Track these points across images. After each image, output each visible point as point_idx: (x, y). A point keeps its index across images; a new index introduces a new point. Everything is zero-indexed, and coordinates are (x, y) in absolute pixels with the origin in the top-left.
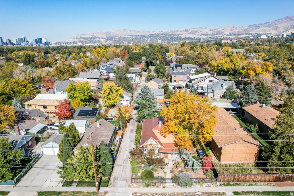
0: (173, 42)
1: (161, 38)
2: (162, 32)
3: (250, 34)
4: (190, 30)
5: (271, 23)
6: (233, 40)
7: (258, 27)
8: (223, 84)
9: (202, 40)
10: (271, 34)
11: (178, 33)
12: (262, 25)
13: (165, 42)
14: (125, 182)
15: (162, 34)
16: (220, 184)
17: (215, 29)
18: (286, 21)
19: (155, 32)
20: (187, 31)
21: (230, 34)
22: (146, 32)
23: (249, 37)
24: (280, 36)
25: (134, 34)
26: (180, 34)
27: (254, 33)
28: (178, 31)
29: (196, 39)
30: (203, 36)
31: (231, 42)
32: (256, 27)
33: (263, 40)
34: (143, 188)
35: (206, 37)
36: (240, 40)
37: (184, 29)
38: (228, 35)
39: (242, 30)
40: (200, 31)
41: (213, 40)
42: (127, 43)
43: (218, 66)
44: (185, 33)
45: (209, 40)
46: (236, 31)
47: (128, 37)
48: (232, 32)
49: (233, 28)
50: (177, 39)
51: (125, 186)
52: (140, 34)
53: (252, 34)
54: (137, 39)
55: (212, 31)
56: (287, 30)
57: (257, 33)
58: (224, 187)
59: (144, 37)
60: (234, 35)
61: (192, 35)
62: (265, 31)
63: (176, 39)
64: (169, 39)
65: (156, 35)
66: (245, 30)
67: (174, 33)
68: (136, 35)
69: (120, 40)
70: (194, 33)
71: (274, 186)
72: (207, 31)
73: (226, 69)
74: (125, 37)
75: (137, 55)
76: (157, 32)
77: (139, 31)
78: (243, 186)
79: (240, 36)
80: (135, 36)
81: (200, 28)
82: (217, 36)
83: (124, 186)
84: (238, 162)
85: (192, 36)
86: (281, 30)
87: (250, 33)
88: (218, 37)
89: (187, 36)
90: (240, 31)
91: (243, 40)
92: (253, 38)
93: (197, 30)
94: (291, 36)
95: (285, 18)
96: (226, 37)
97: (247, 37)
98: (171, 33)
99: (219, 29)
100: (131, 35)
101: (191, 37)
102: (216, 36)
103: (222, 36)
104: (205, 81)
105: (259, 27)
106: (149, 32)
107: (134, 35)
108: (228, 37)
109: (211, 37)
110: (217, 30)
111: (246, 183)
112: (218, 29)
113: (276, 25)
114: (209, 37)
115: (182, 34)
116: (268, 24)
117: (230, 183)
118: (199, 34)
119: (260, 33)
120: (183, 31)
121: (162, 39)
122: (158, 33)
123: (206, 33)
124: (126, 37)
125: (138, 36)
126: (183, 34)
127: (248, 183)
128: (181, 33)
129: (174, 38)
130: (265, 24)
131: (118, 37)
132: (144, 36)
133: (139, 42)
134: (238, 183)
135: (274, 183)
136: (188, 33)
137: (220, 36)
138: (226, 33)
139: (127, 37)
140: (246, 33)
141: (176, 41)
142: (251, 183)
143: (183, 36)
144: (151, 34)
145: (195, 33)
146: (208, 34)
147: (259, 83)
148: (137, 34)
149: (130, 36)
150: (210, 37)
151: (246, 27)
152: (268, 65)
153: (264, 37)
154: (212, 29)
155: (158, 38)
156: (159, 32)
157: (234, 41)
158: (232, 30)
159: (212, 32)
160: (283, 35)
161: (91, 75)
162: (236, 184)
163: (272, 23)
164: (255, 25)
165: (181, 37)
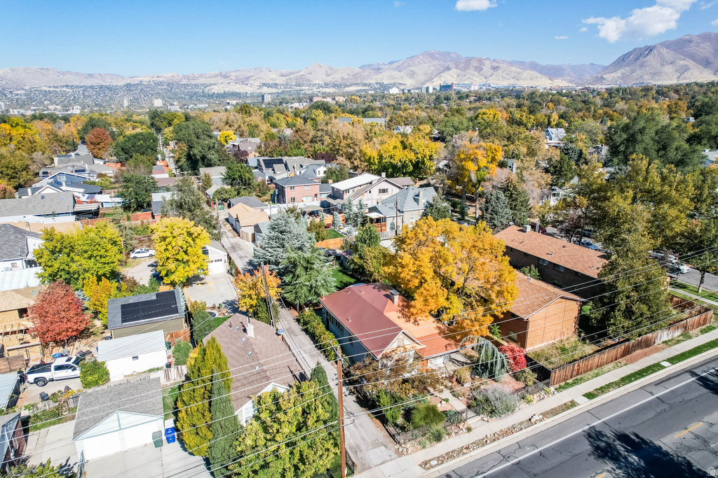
0: (196, 105)
1: (158, 93)
2: (161, 79)
3: (365, 85)
4: (232, 74)
5: (401, 62)
6: (337, 99)
7: (378, 70)
8: (418, 195)
9: (268, 99)
10: (405, 84)
11: (202, 81)
12: (387, 66)
13: (172, 105)
14: (383, 448)
15: (161, 83)
16: (556, 389)
17: (291, 73)
18: (426, 61)
19: (141, 79)
20: (225, 76)
21: (327, 85)
22: (112, 78)
23: (365, 90)
24: (424, 91)
25: (76, 83)
26: (208, 83)
27: (373, 82)
28: (202, 76)
29: (251, 97)
30: (265, 90)
31: (334, 102)
32: (376, 69)
33: (396, 98)
34: (431, 446)
35: (274, 90)
36: (353, 97)
37: (217, 72)
38: (322, 87)
39: (349, 75)
40: (257, 76)
41: (293, 99)
42: (59, 107)
43: (381, 157)
44: (221, 81)
45: (283, 99)
46: (337, 78)
47: (58, 90)
48: (329, 79)
49: (329, 71)
50: (204, 96)
51: (390, 456)
52: (96, 82)
53: (370, 85)
54: (89, 96)
55: (284, 76)
56: (431, 79)
57: (379, 83)
58: (564, 392)
59: (111, 90)
60: (335, 86)
61: (238, 86)
62: (394, 79)
63: (200, 96)
64: (181, 98)
65: (145, 86)
66: (355, 75)
67: (193, 82)
68: (82, 84)
69: (31, 99)
70: (244, 81)
71: (626, 364)
72: (274, 76)
73: (400, 163)
74: (47, 89)
75: (145, 141)
76: (146, 79)
77: (91, 75)
78: (589, 379)
79: (347, 89)
80: (81, 87)
81: (255, 69)
82: (298, 88)
83: (389, 458)
84: (551, 342)
85: (239, 88)
86: (421, 78)
87: (366, 82)
88: (302, 92)
89: (227, 90)
90: (346, 77)
91: (358, 98)
92: (373, 92)
93: (249, 75)
94: (440, 90)
95: (423, 54)
96: (318, 90)
97: (362, 91)
98: (184, 82)
99: (300, 71)
100: (67, 86)
101: (237, 91)
102: (295, 87)
103: (308, 88)
104: (370, 192)
105: (380, 71)
106: (123, 78)
107: (77, 86)
108: (321, 89)
109: (285, 90)
110: (297, 75)
111: (588, 373)
112: (298, 72)
113: (411, 68)
114: (280, 91)
115: (213, 84)
116: (396, 64)
117: (567, 381)
118: (256, 84)
119: (385, 83)
120: (216, 76)
121: (163, 97)
122: (150, 82)
123: (271, 82)
124: (52, 89)
125: (92, 87)
126: (216, 84)
127: (591, 373)
128: (212, 81)
129: (195, 93)
130: (390, 63)
131: (23, 89)
132: (109, 88)
133: (96, 105)
134: (579, 377)
135: (623, 360)
136: (229, 81)
137: (304, 88)
138: (317, 82)
139: (56, 89)
140: (359, 82)
141: (201, 102)
142: (596, 371)
143: (216, 89)
144: (129, 84)
145: (246, 83)
146: (277, 84)
147: (508, 186)
148: (88, 82)
149: (65, 89)
150: (283, 91)
151: (357, 70)
152: (495, 149)
153: (394, 91)
154: (284, 71)
155: (152, 95)
156: (151, 79)
157: (340, 101)
158: (328, 75)
159: (284, 79)
160: (427, 88)
161: (44, 206)
162: (576, 380)
163: (403, 63)
164: (372, 65)
165: (213, 91)
